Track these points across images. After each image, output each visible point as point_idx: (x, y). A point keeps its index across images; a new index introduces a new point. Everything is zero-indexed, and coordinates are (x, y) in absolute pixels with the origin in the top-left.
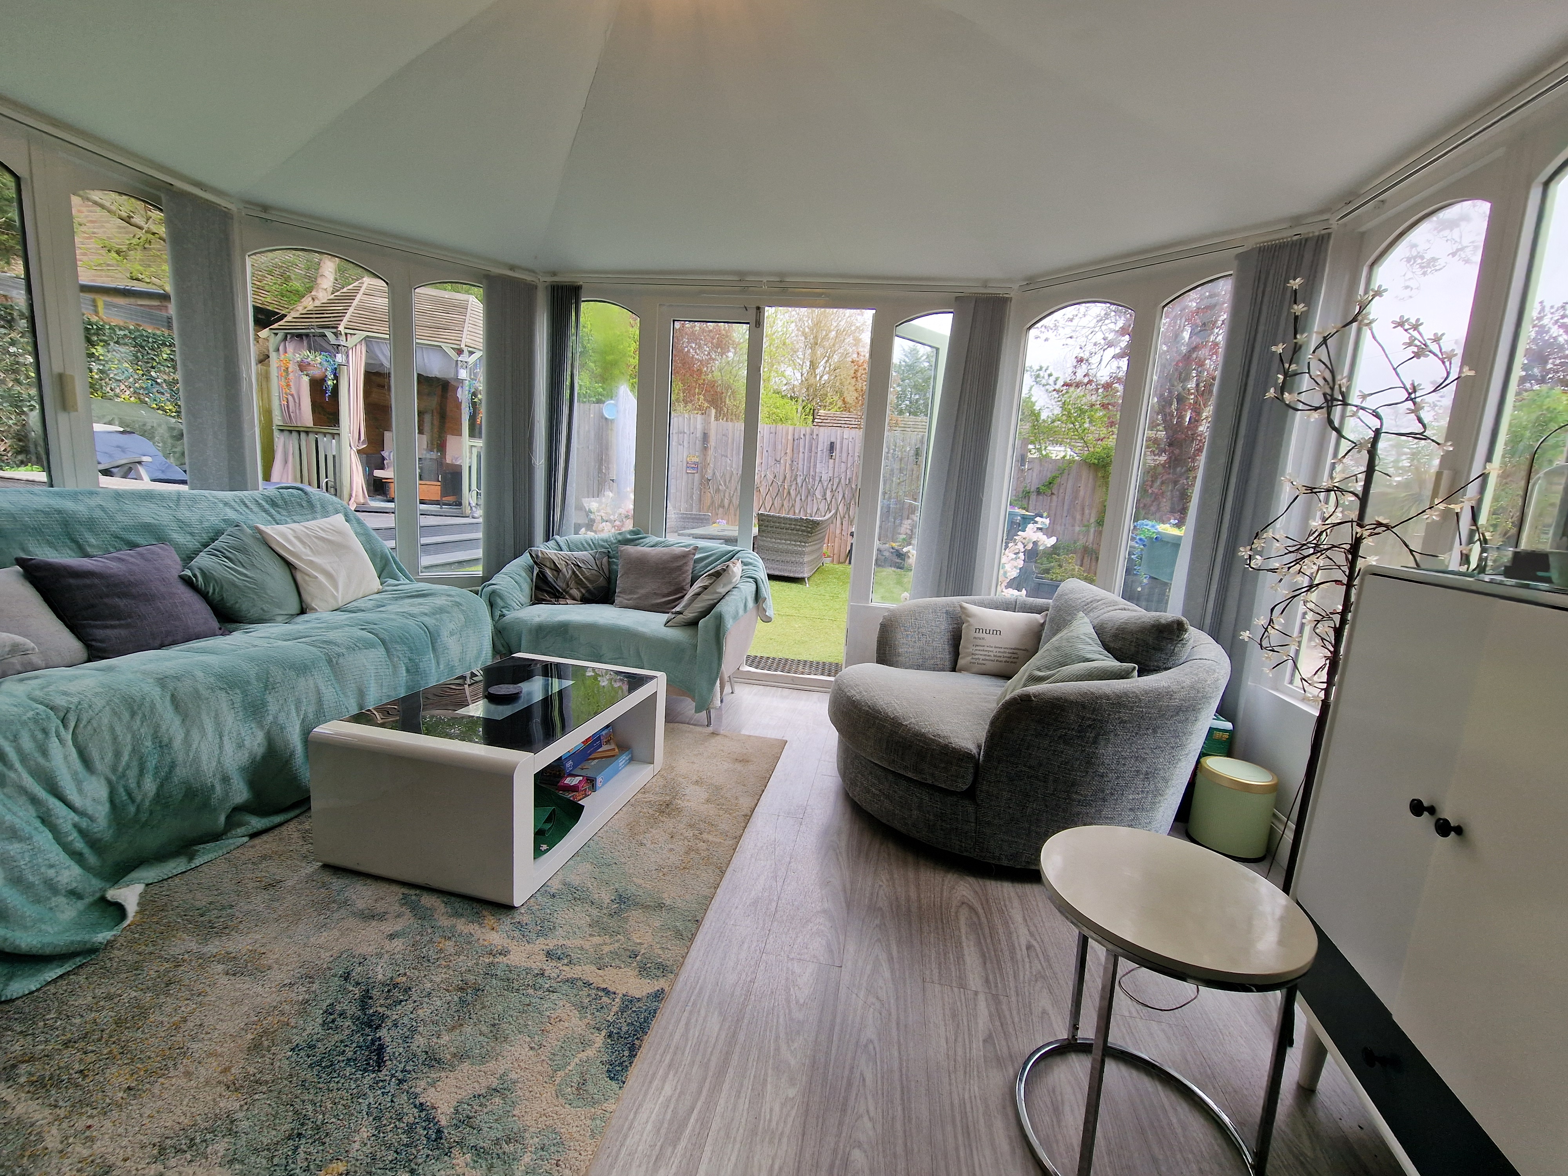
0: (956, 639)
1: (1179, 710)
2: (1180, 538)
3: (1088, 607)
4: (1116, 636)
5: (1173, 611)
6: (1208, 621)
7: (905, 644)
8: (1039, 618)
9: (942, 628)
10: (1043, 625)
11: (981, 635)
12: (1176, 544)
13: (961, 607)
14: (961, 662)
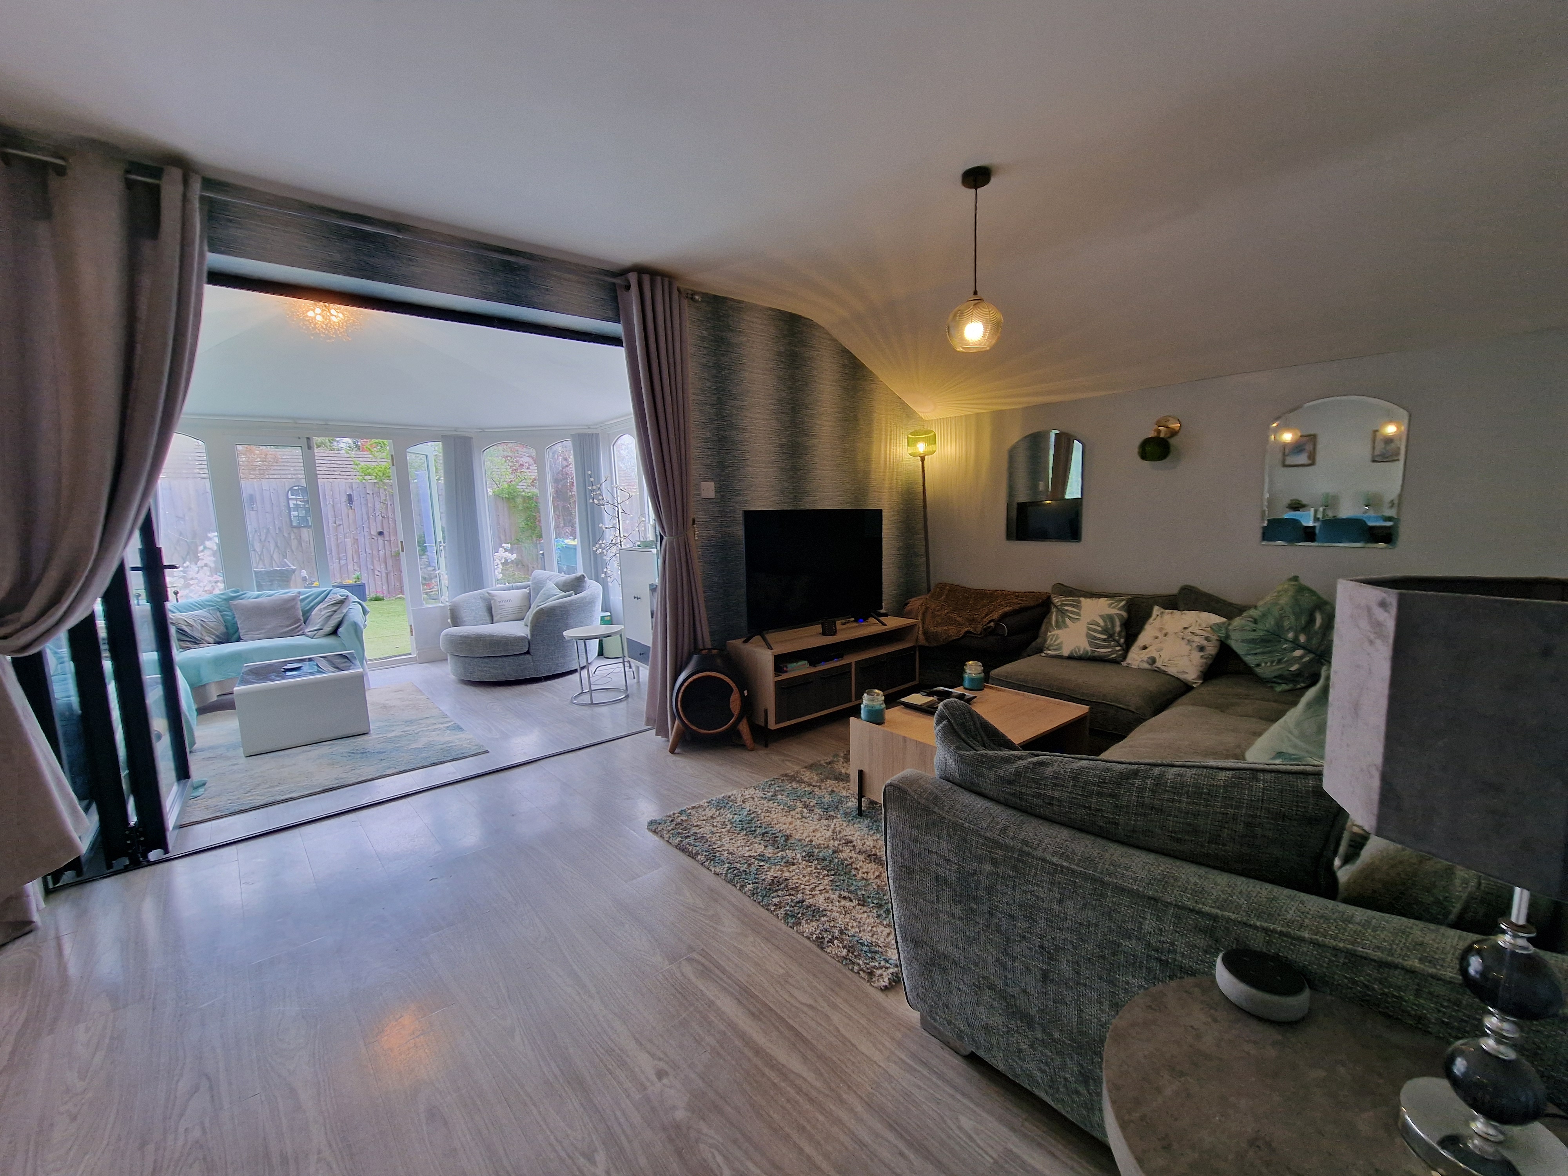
0: (490, 610)
1: (589, 603)
2: (575, 545)
3: (549, 578)
4: (564, 586)
5: (580, 572)
6: (593, 577)
7: (465, 615)
8: (527, 591)
9: (482, 605)
10: (529, 593)
11: (502, 604)
12: (574, 548)
13: (488, 593)
14: (495, 619)
